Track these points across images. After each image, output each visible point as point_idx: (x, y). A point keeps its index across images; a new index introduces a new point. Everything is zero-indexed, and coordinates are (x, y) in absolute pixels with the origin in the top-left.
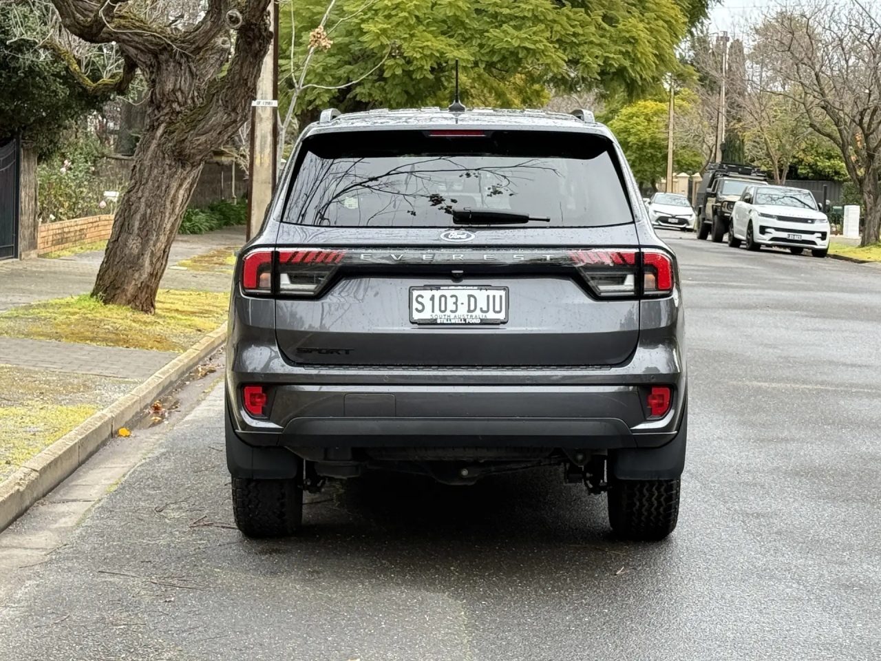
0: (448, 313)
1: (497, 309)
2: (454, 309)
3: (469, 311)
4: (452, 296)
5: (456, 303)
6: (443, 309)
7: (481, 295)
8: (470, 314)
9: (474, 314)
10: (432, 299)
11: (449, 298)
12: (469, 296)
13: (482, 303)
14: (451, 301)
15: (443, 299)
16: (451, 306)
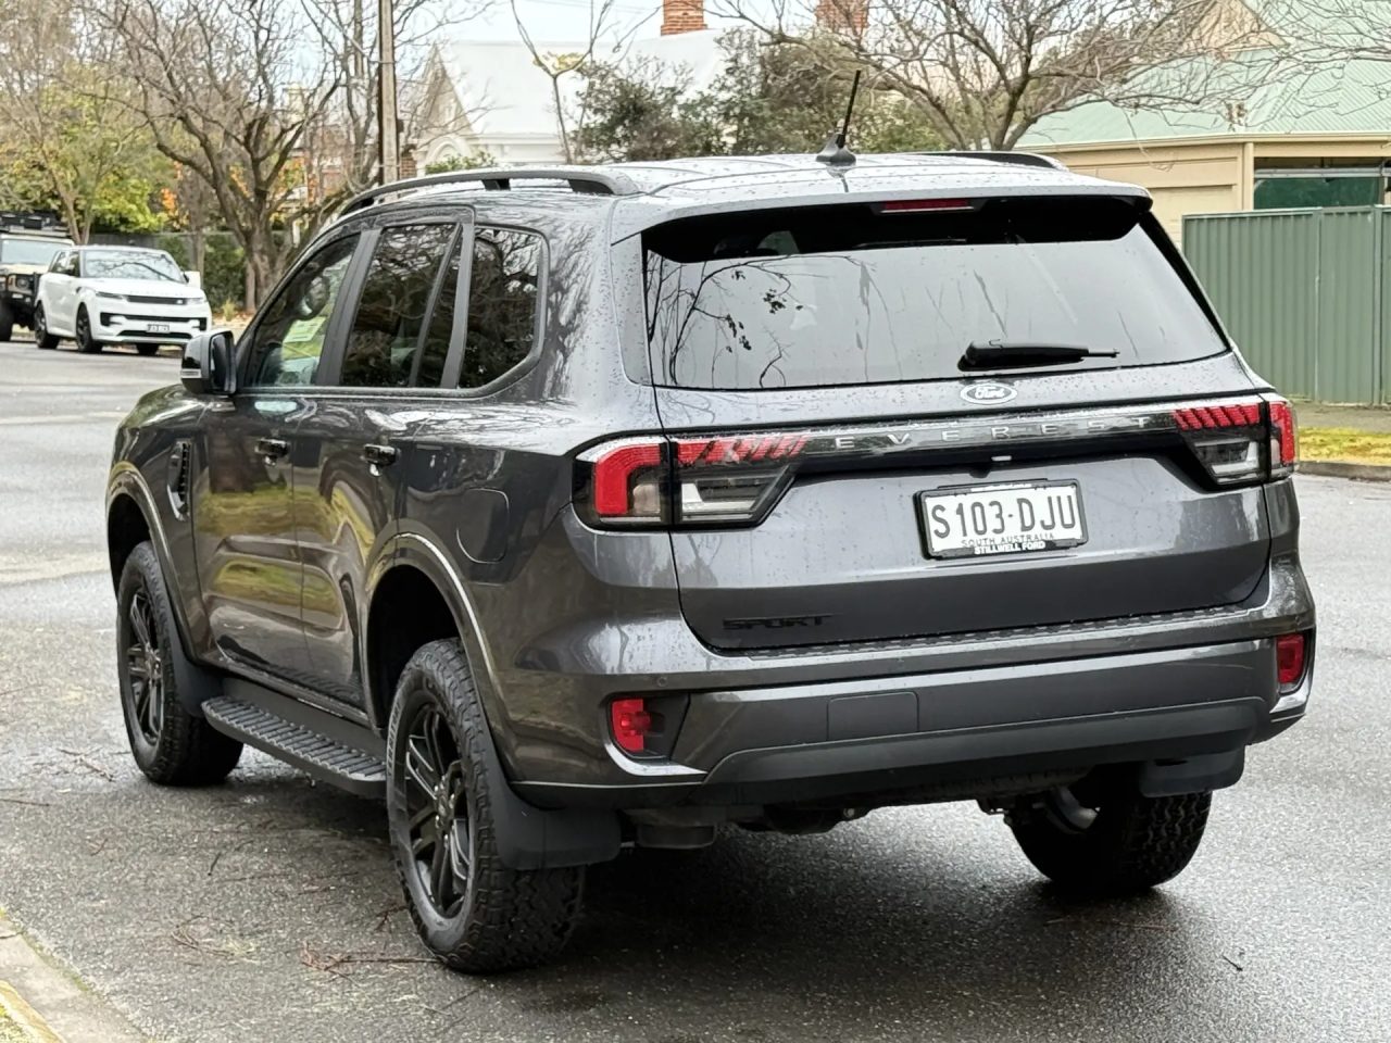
0: (990, 534)
1: (1068, 521)
2: (999, 527)
3: (1024, 528)
4: (992, 504)
5: (999, 516)
6: (980, 528)
7: (1038, 497)
8: (1025, 533)
9: (1031, 533)
10: (960, 511)
11: (987, 508)
12: (1020, 501)
13: (1042, 513)
14: (991, 512)
15: (978, 509)
16: (993, 523)
